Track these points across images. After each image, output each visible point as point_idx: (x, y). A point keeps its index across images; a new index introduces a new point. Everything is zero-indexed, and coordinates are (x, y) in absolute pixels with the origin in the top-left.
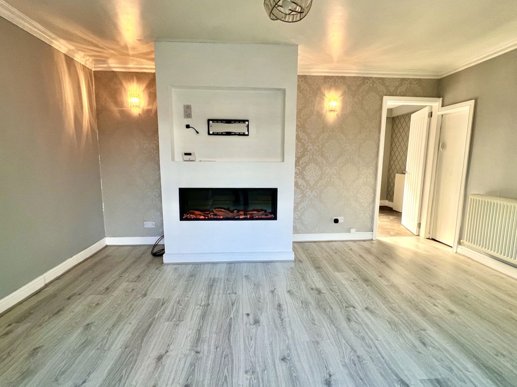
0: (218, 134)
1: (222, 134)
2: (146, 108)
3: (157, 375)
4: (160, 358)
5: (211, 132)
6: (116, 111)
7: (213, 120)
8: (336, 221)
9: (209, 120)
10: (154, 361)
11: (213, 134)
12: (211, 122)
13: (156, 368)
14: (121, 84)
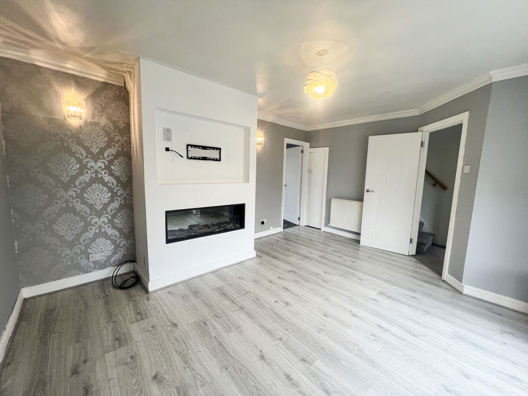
0: (195, 158)
1: (199, 159)
2: (89, 120)
3: (276, 367)
4: (263, 358)
5: (190, 156)
6: (41, 118)
7: (192, 146)
8: (263, 223)
9: (188, 145)
10: (262, 362)
11: (192, 158)
12: (190, 147)
13: (269, 364)
14: (49, 84)
